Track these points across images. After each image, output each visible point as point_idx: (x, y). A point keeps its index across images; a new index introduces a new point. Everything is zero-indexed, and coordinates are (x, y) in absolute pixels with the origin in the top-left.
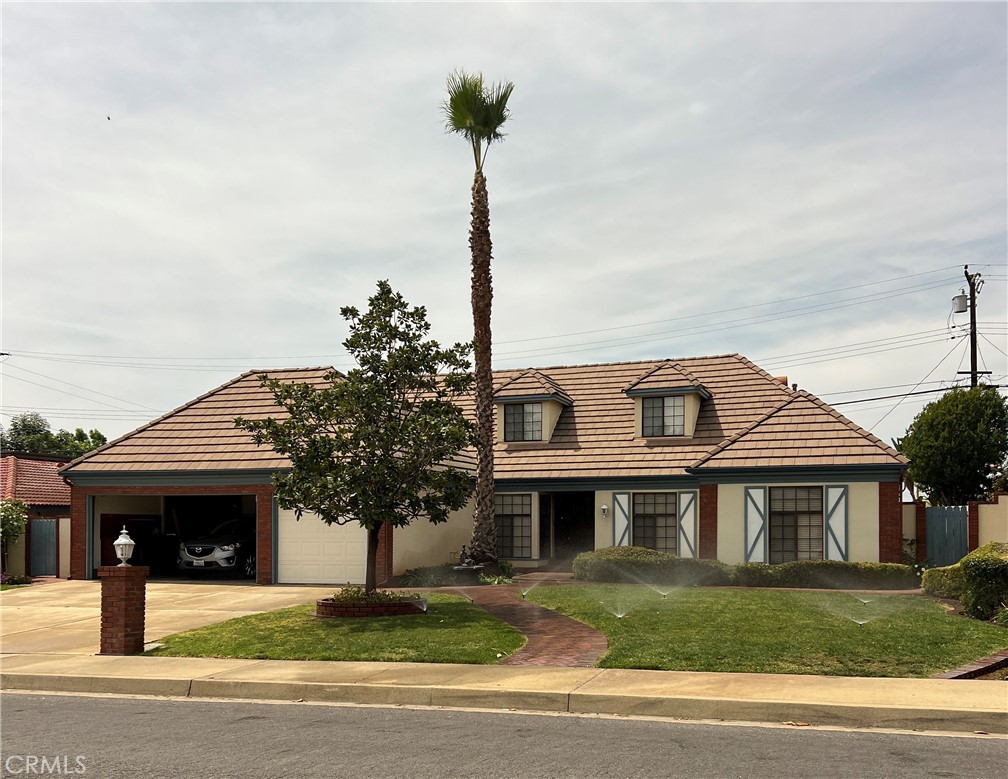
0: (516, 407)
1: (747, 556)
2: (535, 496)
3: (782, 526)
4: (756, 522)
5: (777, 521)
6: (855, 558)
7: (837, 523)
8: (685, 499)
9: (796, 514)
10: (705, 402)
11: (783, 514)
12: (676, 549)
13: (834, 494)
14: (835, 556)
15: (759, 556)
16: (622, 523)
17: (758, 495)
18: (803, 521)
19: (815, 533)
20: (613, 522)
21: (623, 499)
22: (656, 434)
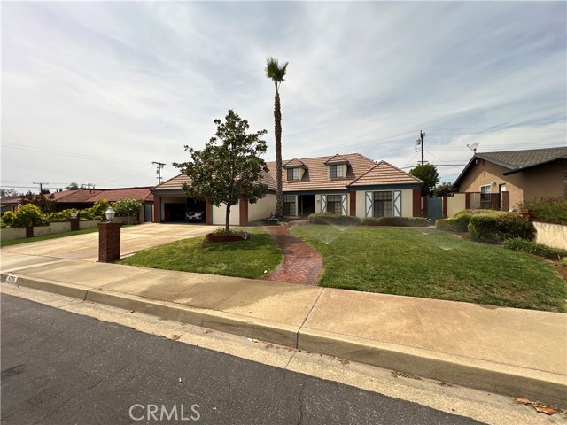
0: (290, 169)
1: (366, 215)
2: (297, 196)
3: (378, 204)
4: (369, 204)
5: (376, 203)
6: (404, 216)
7: (397, 203)
8: (344, 197)
9: (383, 201)
10: (349, 167)
11: (378, 201)
12: (341, 212)
13: (396, 194)
14: (397, 215)
15: (370, 215)
16: (324, 204)
17: (370, 194)
18: (385, 203)
19: (390, 207)
20: (321, 205)
21: (324, 197)
22: (334, 177)
